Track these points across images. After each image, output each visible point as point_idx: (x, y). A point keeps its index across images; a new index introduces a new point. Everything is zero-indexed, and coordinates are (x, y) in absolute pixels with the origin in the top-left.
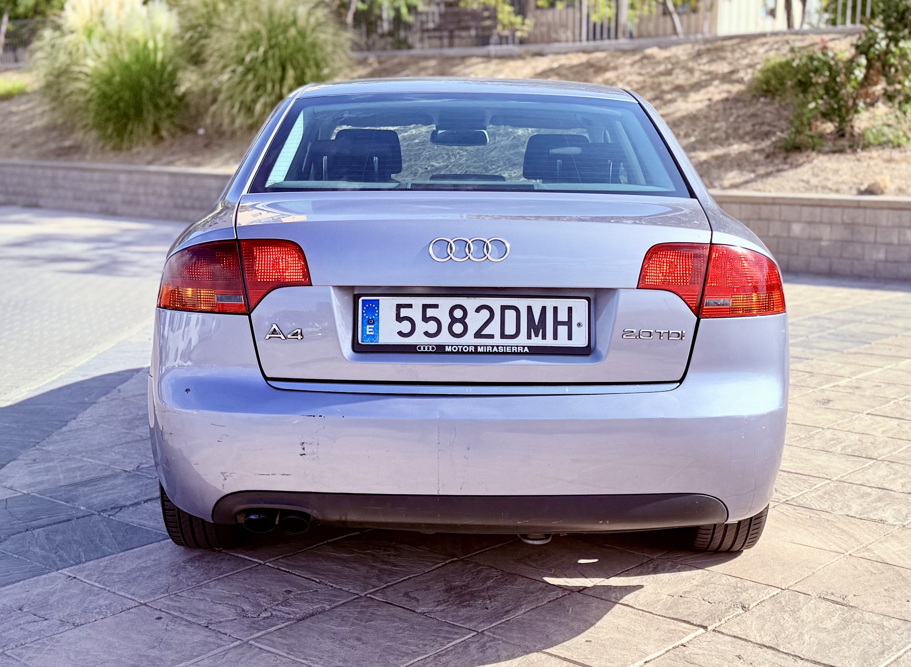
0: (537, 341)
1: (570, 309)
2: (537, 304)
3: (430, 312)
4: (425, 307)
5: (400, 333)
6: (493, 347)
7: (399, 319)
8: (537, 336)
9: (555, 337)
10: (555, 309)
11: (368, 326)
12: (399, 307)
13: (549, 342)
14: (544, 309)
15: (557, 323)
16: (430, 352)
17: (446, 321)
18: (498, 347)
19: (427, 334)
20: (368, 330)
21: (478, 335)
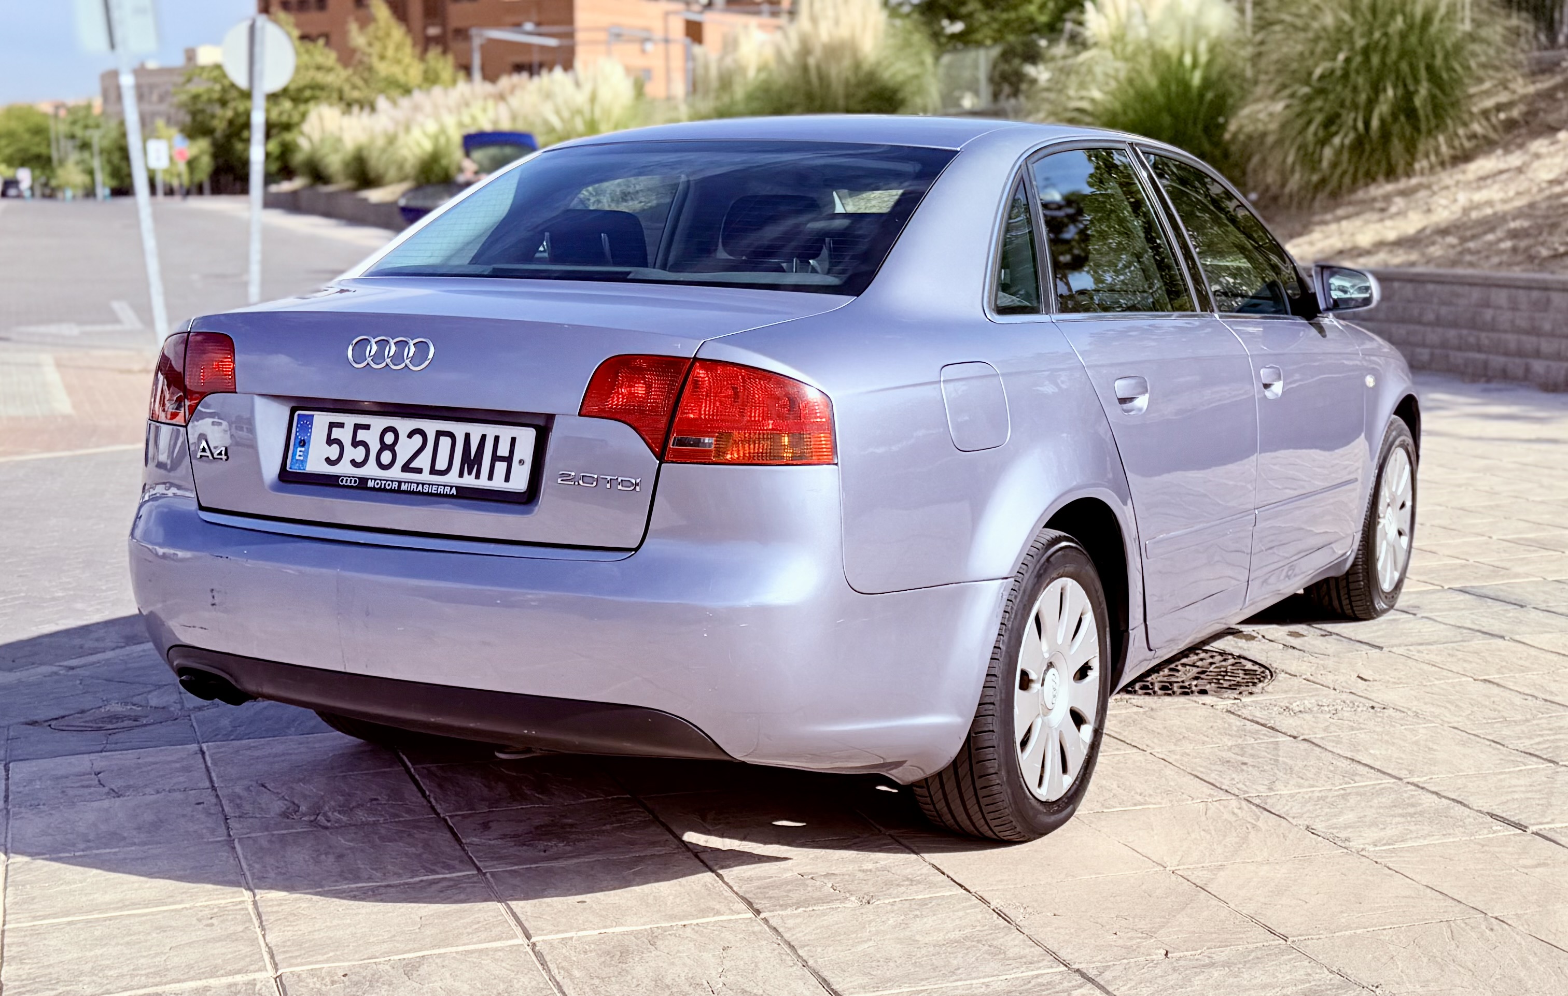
0: (469, 481)
1: (513, 440)
2: (476, 431)
3: (362, 435)
4: (357, 427)
5: (328, 460)
6: (418, 484)
7: (330, 441)
8: (470, 473)
9: (490, 477)
10: (497, 439)
11: (299, 449)
12: (332, 425)
13: (483, 483)
14: (484, 437)
15: (495, 458)
16: (352, 487)
17: (375, 447)
18: (423, 484)
19: (354, 463)
20: (298, 453)
21: (406, 468)
